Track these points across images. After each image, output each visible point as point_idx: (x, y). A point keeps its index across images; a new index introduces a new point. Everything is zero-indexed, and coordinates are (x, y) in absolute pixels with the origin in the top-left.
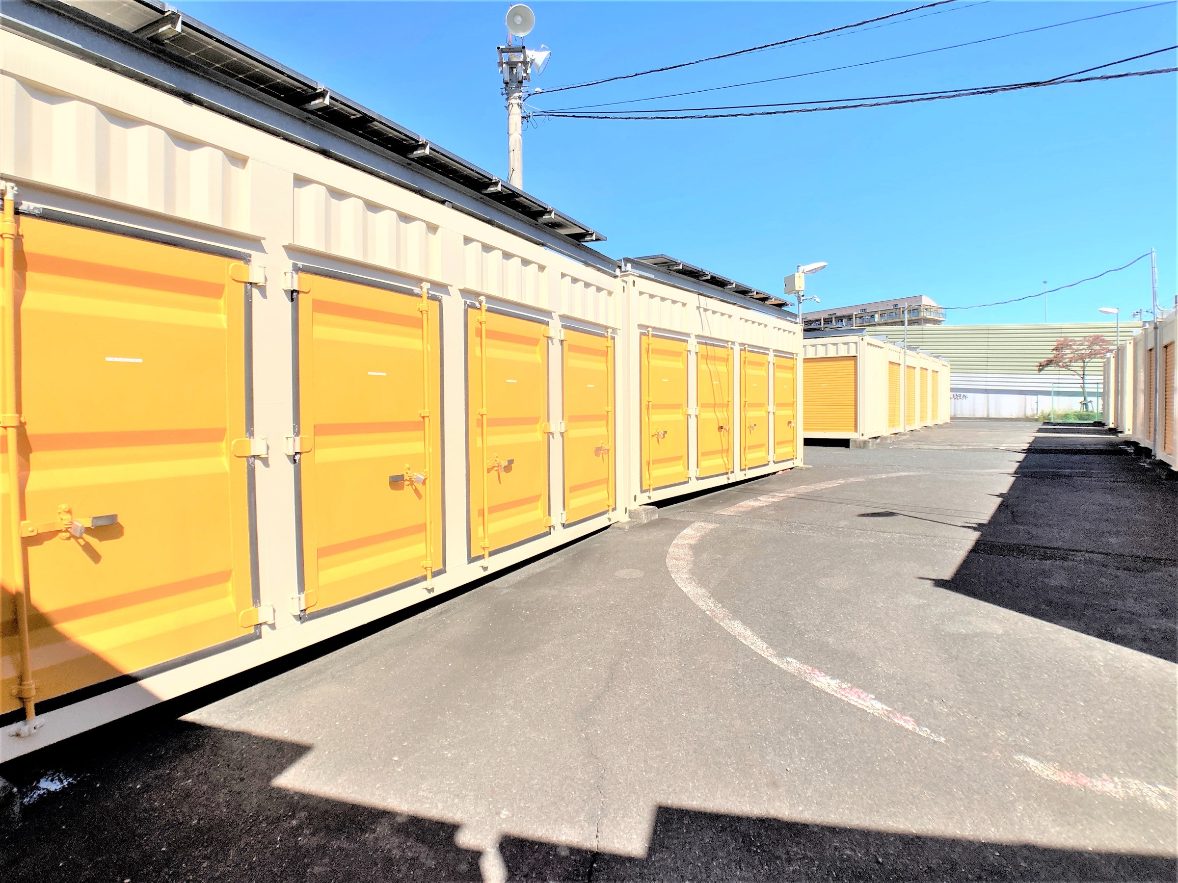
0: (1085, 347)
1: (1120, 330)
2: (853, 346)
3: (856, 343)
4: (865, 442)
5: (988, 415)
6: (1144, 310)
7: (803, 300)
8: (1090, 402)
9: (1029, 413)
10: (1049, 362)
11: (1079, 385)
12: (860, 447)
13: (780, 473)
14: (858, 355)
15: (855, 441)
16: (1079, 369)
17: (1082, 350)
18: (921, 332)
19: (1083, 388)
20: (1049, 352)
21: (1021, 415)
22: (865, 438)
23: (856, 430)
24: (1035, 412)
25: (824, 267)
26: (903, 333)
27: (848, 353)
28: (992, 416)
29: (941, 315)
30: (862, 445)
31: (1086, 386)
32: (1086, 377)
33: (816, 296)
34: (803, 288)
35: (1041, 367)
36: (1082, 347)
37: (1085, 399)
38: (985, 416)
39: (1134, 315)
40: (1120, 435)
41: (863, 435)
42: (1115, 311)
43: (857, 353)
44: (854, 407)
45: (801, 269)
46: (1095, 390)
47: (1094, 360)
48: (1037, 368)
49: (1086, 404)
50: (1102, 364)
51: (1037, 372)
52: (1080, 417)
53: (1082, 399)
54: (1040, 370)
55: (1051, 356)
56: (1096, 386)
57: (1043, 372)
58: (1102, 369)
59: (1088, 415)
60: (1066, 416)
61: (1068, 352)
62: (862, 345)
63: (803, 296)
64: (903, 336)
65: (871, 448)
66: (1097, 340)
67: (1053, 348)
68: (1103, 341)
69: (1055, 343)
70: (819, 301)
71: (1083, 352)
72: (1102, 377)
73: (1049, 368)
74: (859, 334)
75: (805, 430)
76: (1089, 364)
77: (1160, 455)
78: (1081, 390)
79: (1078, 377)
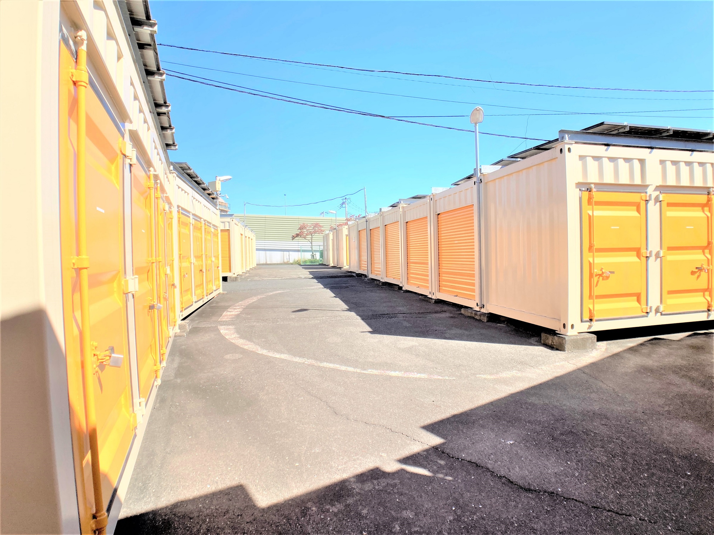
0: (312, 228)
2: (227, 224)
3: (229, 222)
4: (236, 278)
5: (266, 262)
7: (220, 196)
8: (315, 254)
9: (286, 261)
10: (297, 235)
11: (310, 247)
12: (233, 281)
13: (216, 297)
14: (230, 229)
15: (231, 278)
16: (310, 239)
17: (310, 230)
19: (312, 248)
20: (297, 230)
21: (282, 262)
22: (235, 276)
23: (230, 271)
24: (288, 260)
25: (230, 179)
26: (243, 218)
27: (225, 227)
28: (268, 262)
31: (313, 247)
32: (313, 243)
33: (227, 195)
34: (220, 190)
35: (293, 238)
36: (310, 228)
37: (313, 254)
38: (265, 263)
41: (234, 274)
43: (229, 228)
44: (228, 258)
45: (218, 178)
46: (319, 249)
47: (315, 235)
48: (291, 238)
49: (313, 256)
50: (322, 237)
51: (291, 240)
52: (312, 262)
53: (311, 253)
54: (293, 239)
55: (298, 232)
56: (319, 247)
57: (294, 240)
58: (322, 239)
59: (315, 261)
60: (305, 261)
61: (305, 230)
62: (232, 223)
63: (220, 194)
64: (243, 220)
65: (239, 281)
66: (316, 225)
67: (298, 228)
68: (320, 226)
69: (299, 226)
70: (228, 198)
71: (311, 230)
72: (322, 243)
73: (297, 238)
74: (231, 217)
76: (314, 237)
77: (371, 276)
78: (311, 249)
79: (309, 243)
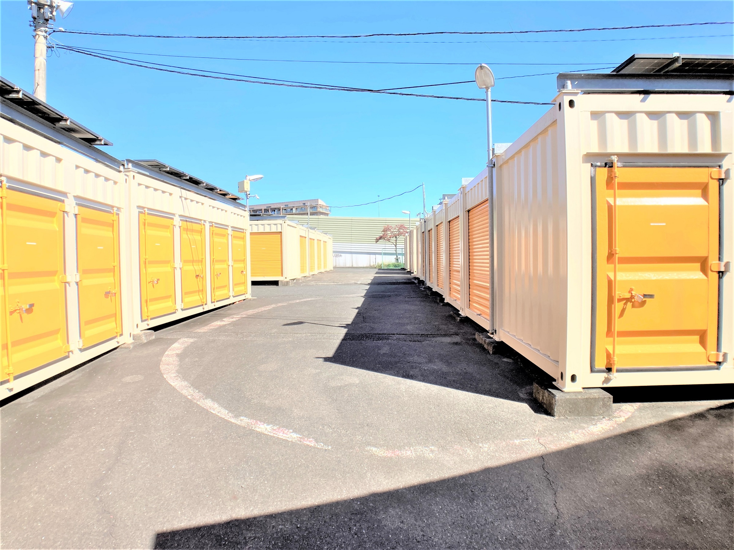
0: (397, 230)
1: (411, 222)
2: (279, 226)
3: (281, 224)
4: (287, 282)
5: (352, 266)
6: (421, 213)
7: (249, 197)
8: (399, 258)
9: (372, 264)
10: (381, 238)
11: (394, 250)
12: (285, 285)
13: (237, 303)
15: (282, 282)
16: (394, 241)
17: (395, 232)
18: (317, 220)
20: (381, 232)
21: (368, 265)
22: (287, 280)
23: (282, 275)
24: (375, 264)
25: (262, 178)
26: (307, 219)
27: (277, 230)
28: (355, 266)
29: (328, 211)
30: (286, 284)
31: (397, 250)
32: (397, 246)
33: (256, 195)
34: (249, 190)
35: (377, 240)
36: (395, 230)
37: (397, 257)
39: (417, 215)
40: (412, 274)
41: (286, 278)
42: (409, 213)
43: (282, 230)
44: (280, 262)
45: (248, 178)
46: (401, 252)
47: (400, 237)
48: (375, 241)
49: (397, 259)
50: (404, 239)
51: (375, 243)
52: (395, 266)
53: (396, 256)
54: (376, 242)
55: (381, 235)
56: (401, 250)
57: (378, 243)
58: (404, 241)
59: (398, 265)
60: (389, 265)
61: (389, 232)
62: (285, 225)
63: (249, 194)
64: (307, 222)
65: (291, 285)
66: (402, 227)
67: (382, 230)
68: (404, 227)
69: (383, 228)
70: (259, 198)
71: (396, 233)
72: (404, 246)
73: (380, 241)
74: (283, 219)
75: (252, 276)
76: (398, 239)
77: (428, 284)
78: (395, 252)
79: (393, 245)
